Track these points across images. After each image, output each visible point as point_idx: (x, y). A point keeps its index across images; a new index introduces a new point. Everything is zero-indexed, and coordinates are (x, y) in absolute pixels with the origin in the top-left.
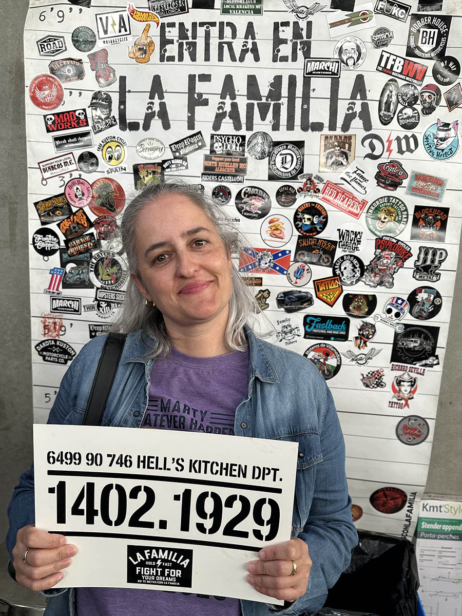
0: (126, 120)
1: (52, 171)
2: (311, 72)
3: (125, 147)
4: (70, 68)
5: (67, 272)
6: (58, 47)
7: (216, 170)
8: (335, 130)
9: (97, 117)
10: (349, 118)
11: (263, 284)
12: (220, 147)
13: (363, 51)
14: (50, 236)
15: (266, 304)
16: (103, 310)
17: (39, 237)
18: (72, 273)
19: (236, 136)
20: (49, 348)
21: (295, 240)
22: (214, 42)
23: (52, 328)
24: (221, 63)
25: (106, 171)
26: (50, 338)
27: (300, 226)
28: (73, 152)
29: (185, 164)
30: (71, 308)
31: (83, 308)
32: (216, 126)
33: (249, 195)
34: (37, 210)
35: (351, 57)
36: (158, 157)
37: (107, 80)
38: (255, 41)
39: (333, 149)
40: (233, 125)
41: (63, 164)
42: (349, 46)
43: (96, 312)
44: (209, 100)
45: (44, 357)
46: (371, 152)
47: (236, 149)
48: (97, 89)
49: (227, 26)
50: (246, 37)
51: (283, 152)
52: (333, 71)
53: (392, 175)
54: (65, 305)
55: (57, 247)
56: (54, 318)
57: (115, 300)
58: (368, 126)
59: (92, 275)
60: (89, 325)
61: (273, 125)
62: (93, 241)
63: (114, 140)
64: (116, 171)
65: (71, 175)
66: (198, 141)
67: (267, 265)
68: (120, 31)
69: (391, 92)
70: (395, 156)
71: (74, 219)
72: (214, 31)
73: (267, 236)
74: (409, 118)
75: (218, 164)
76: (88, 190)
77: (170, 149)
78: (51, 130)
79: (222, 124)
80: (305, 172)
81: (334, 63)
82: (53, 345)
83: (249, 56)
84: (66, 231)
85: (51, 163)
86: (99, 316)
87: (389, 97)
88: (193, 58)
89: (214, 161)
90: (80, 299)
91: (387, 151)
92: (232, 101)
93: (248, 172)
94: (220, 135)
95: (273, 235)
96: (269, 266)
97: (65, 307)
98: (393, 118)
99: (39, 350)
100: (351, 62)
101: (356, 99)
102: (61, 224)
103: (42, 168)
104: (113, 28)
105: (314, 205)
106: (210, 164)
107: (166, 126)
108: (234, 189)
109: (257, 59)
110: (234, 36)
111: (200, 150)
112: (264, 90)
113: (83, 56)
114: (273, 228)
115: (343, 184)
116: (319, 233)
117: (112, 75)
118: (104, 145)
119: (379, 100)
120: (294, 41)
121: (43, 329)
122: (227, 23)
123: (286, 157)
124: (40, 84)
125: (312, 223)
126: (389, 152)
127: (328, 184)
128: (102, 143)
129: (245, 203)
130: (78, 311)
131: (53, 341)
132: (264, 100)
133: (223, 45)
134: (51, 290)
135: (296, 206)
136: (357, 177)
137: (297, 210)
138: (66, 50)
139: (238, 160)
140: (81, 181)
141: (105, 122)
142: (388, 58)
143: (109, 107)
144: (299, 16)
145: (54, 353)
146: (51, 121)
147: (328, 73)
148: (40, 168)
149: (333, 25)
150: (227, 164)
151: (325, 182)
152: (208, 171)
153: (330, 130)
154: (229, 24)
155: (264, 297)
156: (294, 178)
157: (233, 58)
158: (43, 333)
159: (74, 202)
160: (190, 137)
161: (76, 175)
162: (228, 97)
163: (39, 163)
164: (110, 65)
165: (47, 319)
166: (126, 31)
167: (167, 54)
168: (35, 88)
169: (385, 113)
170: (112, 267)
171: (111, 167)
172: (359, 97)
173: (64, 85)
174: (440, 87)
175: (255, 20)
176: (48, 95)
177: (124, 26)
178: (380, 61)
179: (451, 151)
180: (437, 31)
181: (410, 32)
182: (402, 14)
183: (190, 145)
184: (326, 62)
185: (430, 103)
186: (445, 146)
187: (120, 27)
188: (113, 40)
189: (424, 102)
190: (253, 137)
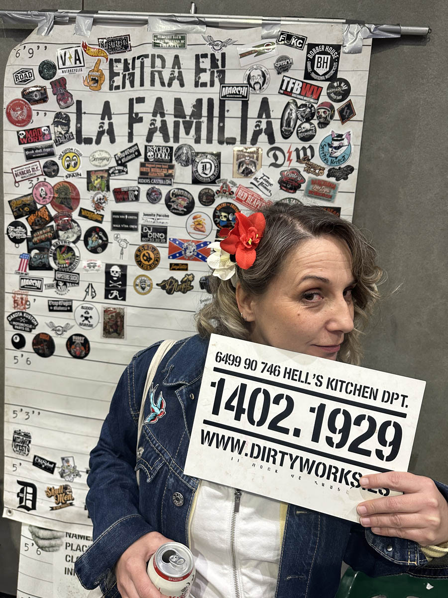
0: (81, 136)
1: (22, 176)
2: (226, 95)
3: (80, 157)
4: (37, 93)
5: (32, 256)
6: (28, 76)
7: (149, 174)
8: (246, 144)
9: (58, 133)
10: (256, 134)
11: (189, 269)
12: (152, 156)
13: (267, 76)
14: (20, 227)
15: (191, 286)
16: (61, 288)
17: (12, 228)
18: (35, 258)
19: (166, 147)
20: (18, 319)
21: (214, 233)
22: (148, 71)
23: (20, 303)
24: (152, 88)
25: (65, 176)
26: (19, 310)
27: (218, 222)
28: (40, 161)
29: (126, 171)
30: (34, 286)
31: (44, 287)
32: (149, 139)
33: (177, 195)
34: (11, 207)
35: (258, 83)
36: (106, 165)
37: (66, 103)
38: (181, 70)
39: (244, 159)
40: (162, 138)
41: (31, 170)
42: (256, 73)
43: (55, 290)
44: (144, 118)
45: (14, 326)
46: (274, 161)
47: (165, 157)
48: (59, 110)
49: (158, 58)
50: (173, 67)
51: (203, 161)
52: (243, 94)
53: (293, 180)
54: (30, 284)
55: (25, 236)
56: (22, 294)
57: (70, 280)
58: (271, 140)
59: (51, 260)
60: (49, 300)
61: (195, 139)
62: (52, 232)
63: (72, 151)
64: (73, 176)
65: (38, 179)
66: (135, 151)
67: (192, 254)
68: (76, 63)
69: (291, 110)
70: (295, 164)
71: (38, 214)
72: (148, 62)
73: (191, 230)
74: (307, 131)
75: (151, 170)
76: (50, 191)
77: (114, 159)
78: (22, 142)
79: (154, 138)
80: (221, 178)
81: (244, 88)
82: (21, 316)
83: (176, 83)
84: (33, 223)
85: (22, 169)
86: (57, 293)
87: (290, 114)
88: (132, 85)
89: (148, 167)
90: (43, 279)
91: (288, 161)
92: (161, 119)
93: (175, 176)
94: (152, 146)
95: (196, 229)
96: (193, 254)
97: (30, 286)
98: (292, 132)
99: (10, 320)
100: (257, 87)
101: (261, 118)
102: (29, 218)
103: (14, 173)
104: (70, 60)
105: (229, 205)
106: (144, 169)
107: (113, 140)
108: (164, 190)
109: (182, 85)
110: (163, 67)
111: (136, 159)
112: (188, 110)
113: (47, 84)
114: (196, 223)
115: (252, 188)
117: (70, 99)
118: (64, 155)
119: (280, 117)
120: (212, 70)
121: (13, 303)
122: (158, 55)
123: (206, 165)
124: (15, 105)
125: (228, 219)
126: (289, 162)
127: (240, 187)
128: (62, 154)
129: (173, 202)
130: (40, 289)
131: (21, 313)
132: (188, 118)
133: (155, 73)
134: (20, 272)
135: (214, 205)
136: (264, 182)
137: (216, 209)
138: (34, 79)
139: (167, 167)
140: (46, 183)
141: (65, 136)
142: (288, 82)
143: (68, 124)
144: (215, 48)
145: (21, 322)
146: (23, 136)
147: (239, 96)
148: (13, 173)
149: (243, 55)
150: (158, 170)
151: (238, 186)
152: (144, 176)
153: (241, 143)
154: (160, 57)
155: (189, 281)
156: (213, 182)
157: (163, 84)
158: (13, 306)
159: (39, 200)
160: (130, 148)
161: (41, 179)
162: (158, 115)
163: (12, 169)
164: (69, 91)
165: (16, 295)
166: (80, 63)
167: (115, 84)
168: (10, 109)
169: (286, 128)
170: (67, 253)
171: (69, 173)
172: (264, 116)
173: (33, 107)
174: (334, 104)
175: (181, 53)
176: (20, 115)
177: (79, 59)
178: (282, 85)
179: (344, 158)
180: (329, 57)
181: (307, 58)
182: (300, 43)
183: (128, 155)
184: (237, 87)
185: (326, 118)
186: (338, 153)
187: (76, 60)
188: (71, 70)
189: (319, 117)
190: (179, 148)
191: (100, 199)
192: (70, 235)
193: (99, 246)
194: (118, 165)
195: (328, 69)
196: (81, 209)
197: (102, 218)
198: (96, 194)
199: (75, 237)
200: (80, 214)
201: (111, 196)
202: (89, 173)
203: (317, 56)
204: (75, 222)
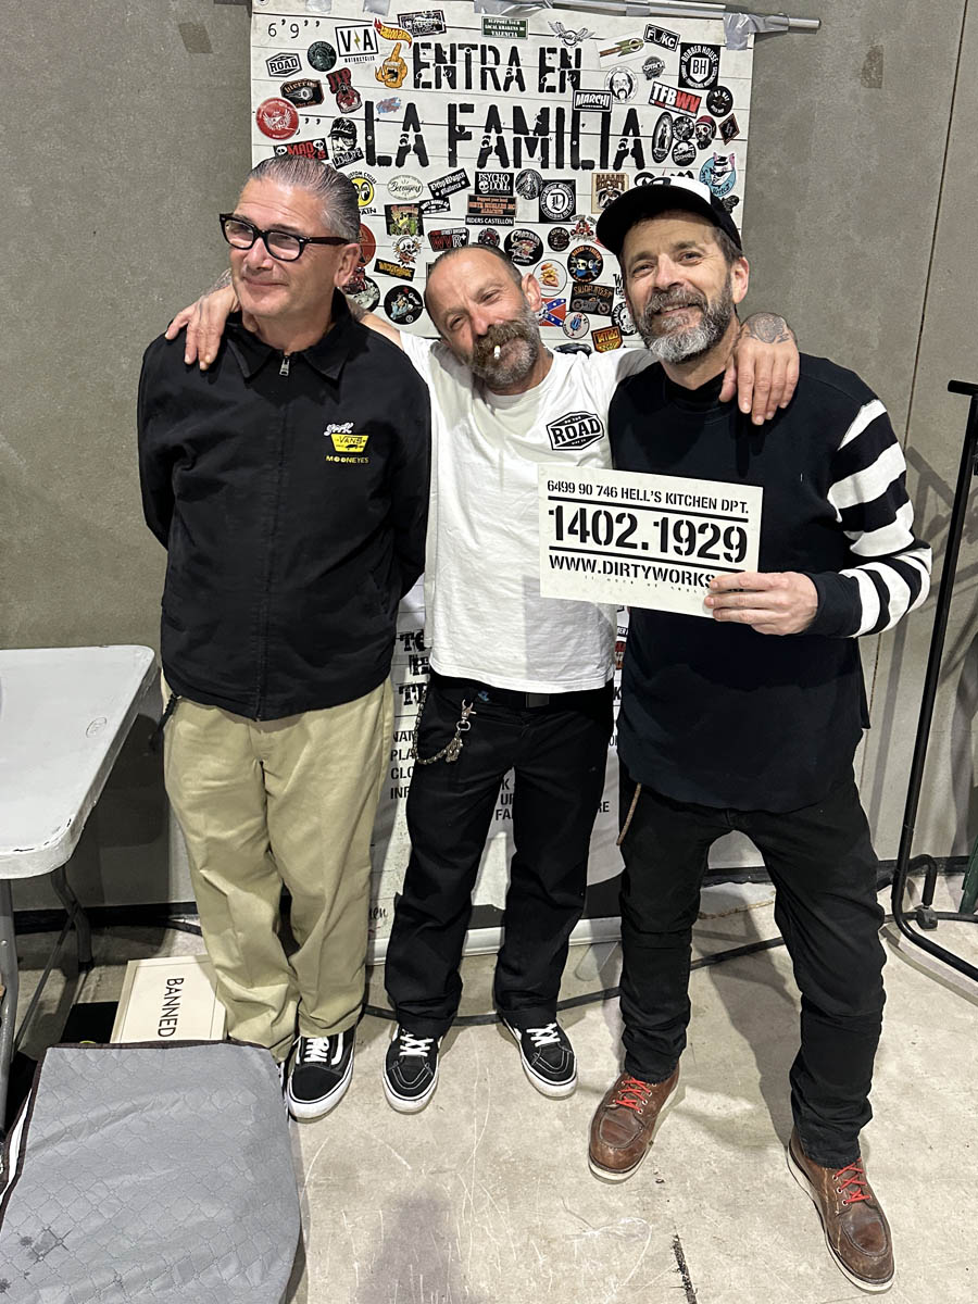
0: (375, 154)
2: (581, 105)
3: (374, 185)
4: (306, 91)
6: (291, 65)
7: (482, 212)
8: (607, 168)
9: (339, 149)
10: (621, 156)
12: (486, 186)
13: (634, 82)
19: (504, 174)
21: (570, 287)
22: (476, 68)
24: (484, 92)
29: (447, 206)
32: (481, 164)
33: (520, 239)
35: (623, 90)
36: (415, 197)
37: (349, 104)
38: (520, 68)
39: (606, 190)
40: (499, 162)
42: (620, 78)
44: (472, 134)
47: (504, 188)
48: (339, 115)
49: (489, 50)
50: (511, 64)
51: (554, 192)
52: (604, 104)
58: (640, 164)
61: (541, 162)
63: (361, 176)
66: (461, 180)
67: (541, 317)
68: (365, 49)
72: (476, 55)
74: (684, 153)
75: (484, 206)
79: (488, 162)
80: (577, 213)
81: (605, 96)
83: (514, 85)
87: (664, 131)
88: (453, 86)
89: (479, 201)
92: (497, 135)
93: (518, 213)
94: (486, 173)
95: (546, 282)
96: (544, 318)
98: (667, 154)
100: (622, 95)
101: (627, 135)
104: (357, 44)
105: (588, 249)
106: (474, 205)
107: (424, 162)
108: (503, 232)
109: (522, 88)
110: (497, 63)
111: (463, 191)
112: (531, 124)
113: (322, 77)
114: (546, 275)
116: (594, 279)
117: (356, 99)
119: (652, 135)
120: (561, 70)
123: (557, 197)
124: (271, 108)
125: (587, 268)
129: (515, 248)
132: (531, 134)
133: (486, 71)
135: (569, 250)
137: (571, 255)
138: (301, 69)
139: (506, 201)
141: (349, 154)
142: (660, 90)
143: (353, 136)
144: (567, 42)
146: (283, 153)
147: (599, 107)
149: (603, 54)
150: (494, 206)
152: (474, 214)
153: (601, 168)
154: (491, 48)
156: (567, 219)
157: (497, 87)
160: (453, 174)
162: (493, 130)
166: (372, 48)
167: (422, 80)
168: (263, 114)
169: (659, 149)
172: (631, 133)
173: (299, 111)
174: (715, 118)
175: (520, 44)
176: (279, 122)
177: (370, 43)
178: (652, 95)
179: (728, 188)
180: (708, 60)
181: (681, 61)
182: (672, 42)
183: (452, 184)
184: (596, 94)
185: (706, 136)
186: (721, 181)
187: (365, 44)
188: (357, 58)
189: (699, 135)
190: (522, 175)
191: (409, 247)
192: (363, 300)
193: (409, 313)
194: (435, 198)
195: (706, 75)
196: (378, 260)
197: (412, 274)
198: (401, 240)
199: (371, 301)
200: (377, 269)
201: (425, 242)
202: (388, 208)
203: (693, 59)
204: (371, 281)
